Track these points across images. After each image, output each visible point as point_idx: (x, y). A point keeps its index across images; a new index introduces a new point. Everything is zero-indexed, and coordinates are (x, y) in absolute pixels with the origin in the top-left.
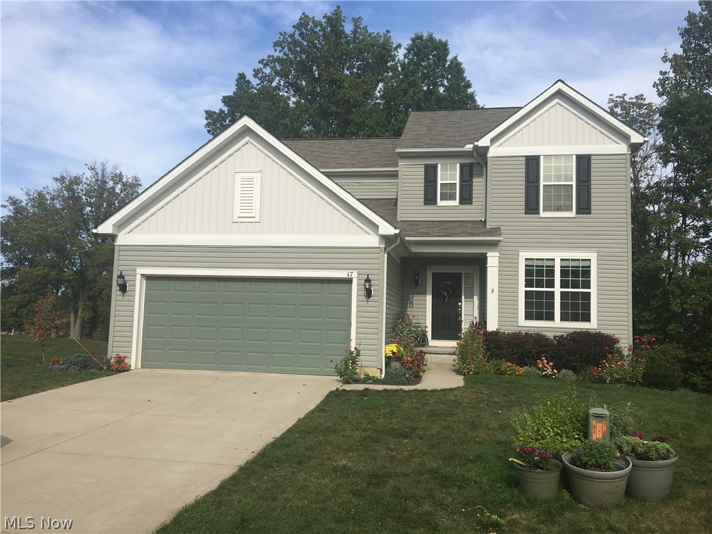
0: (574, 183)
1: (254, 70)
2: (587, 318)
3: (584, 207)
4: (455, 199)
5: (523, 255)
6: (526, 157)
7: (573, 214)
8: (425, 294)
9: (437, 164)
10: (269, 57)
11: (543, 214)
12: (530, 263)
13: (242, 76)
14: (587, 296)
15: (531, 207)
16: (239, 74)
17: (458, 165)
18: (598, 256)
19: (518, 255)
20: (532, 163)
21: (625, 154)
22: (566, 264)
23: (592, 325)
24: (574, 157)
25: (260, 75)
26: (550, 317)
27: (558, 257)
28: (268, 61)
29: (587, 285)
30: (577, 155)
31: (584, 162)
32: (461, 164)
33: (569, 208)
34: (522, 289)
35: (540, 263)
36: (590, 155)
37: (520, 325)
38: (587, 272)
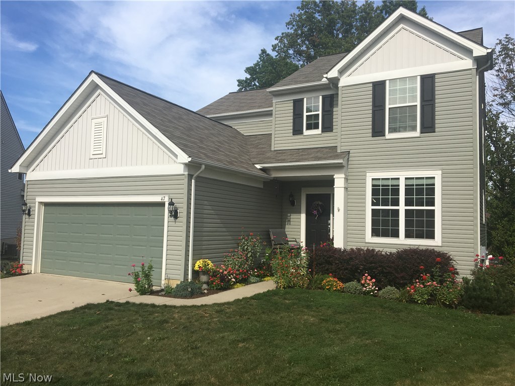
0: (418, 103)
1: (273, 46)
2: (431, 236)
3: (428, 126)
4: (318, 128)
5: (370, 176)
6: (373, 83)
7: (417, 133)
8: (300, 213)
9: (303, 99)
10: (283, 34)
11: (388, 136)
12: (376, 183)
13: (264, 51)
14: (432, 213)
15: (378, 131)
16: (262, 50)
17: (321, 97)
18: (443, 173)
19: (365, 176)
20: (379, 88)
21: (470, 69)
22: (410, 182)
23: (436, 242)
24: (419, 78)
25: (277, 49)
26: (396, 234)
27: (402, 176)
28: (282, 37)
29: (431, 202)
30: (421, 76)
31: (428, 82)
32: (323, 96)
33: (414, 128)
34: (369, 208)
35: (385, 183)
36: (435, 74)
37: (367, 241)
38: (431, 190)
